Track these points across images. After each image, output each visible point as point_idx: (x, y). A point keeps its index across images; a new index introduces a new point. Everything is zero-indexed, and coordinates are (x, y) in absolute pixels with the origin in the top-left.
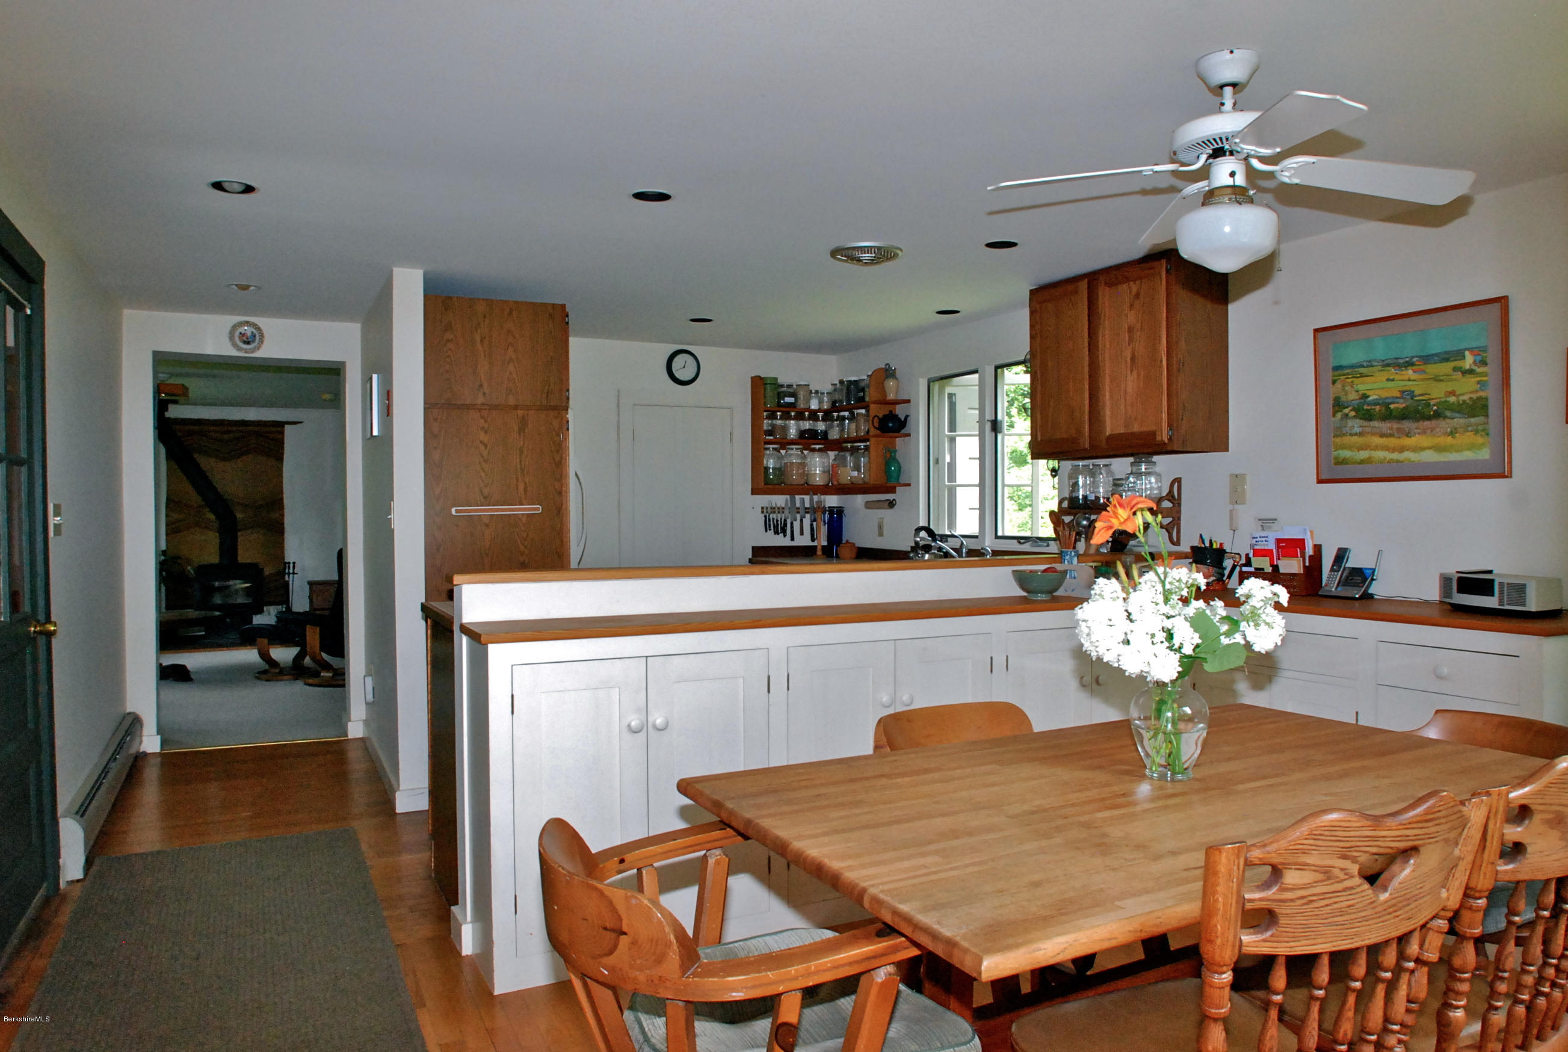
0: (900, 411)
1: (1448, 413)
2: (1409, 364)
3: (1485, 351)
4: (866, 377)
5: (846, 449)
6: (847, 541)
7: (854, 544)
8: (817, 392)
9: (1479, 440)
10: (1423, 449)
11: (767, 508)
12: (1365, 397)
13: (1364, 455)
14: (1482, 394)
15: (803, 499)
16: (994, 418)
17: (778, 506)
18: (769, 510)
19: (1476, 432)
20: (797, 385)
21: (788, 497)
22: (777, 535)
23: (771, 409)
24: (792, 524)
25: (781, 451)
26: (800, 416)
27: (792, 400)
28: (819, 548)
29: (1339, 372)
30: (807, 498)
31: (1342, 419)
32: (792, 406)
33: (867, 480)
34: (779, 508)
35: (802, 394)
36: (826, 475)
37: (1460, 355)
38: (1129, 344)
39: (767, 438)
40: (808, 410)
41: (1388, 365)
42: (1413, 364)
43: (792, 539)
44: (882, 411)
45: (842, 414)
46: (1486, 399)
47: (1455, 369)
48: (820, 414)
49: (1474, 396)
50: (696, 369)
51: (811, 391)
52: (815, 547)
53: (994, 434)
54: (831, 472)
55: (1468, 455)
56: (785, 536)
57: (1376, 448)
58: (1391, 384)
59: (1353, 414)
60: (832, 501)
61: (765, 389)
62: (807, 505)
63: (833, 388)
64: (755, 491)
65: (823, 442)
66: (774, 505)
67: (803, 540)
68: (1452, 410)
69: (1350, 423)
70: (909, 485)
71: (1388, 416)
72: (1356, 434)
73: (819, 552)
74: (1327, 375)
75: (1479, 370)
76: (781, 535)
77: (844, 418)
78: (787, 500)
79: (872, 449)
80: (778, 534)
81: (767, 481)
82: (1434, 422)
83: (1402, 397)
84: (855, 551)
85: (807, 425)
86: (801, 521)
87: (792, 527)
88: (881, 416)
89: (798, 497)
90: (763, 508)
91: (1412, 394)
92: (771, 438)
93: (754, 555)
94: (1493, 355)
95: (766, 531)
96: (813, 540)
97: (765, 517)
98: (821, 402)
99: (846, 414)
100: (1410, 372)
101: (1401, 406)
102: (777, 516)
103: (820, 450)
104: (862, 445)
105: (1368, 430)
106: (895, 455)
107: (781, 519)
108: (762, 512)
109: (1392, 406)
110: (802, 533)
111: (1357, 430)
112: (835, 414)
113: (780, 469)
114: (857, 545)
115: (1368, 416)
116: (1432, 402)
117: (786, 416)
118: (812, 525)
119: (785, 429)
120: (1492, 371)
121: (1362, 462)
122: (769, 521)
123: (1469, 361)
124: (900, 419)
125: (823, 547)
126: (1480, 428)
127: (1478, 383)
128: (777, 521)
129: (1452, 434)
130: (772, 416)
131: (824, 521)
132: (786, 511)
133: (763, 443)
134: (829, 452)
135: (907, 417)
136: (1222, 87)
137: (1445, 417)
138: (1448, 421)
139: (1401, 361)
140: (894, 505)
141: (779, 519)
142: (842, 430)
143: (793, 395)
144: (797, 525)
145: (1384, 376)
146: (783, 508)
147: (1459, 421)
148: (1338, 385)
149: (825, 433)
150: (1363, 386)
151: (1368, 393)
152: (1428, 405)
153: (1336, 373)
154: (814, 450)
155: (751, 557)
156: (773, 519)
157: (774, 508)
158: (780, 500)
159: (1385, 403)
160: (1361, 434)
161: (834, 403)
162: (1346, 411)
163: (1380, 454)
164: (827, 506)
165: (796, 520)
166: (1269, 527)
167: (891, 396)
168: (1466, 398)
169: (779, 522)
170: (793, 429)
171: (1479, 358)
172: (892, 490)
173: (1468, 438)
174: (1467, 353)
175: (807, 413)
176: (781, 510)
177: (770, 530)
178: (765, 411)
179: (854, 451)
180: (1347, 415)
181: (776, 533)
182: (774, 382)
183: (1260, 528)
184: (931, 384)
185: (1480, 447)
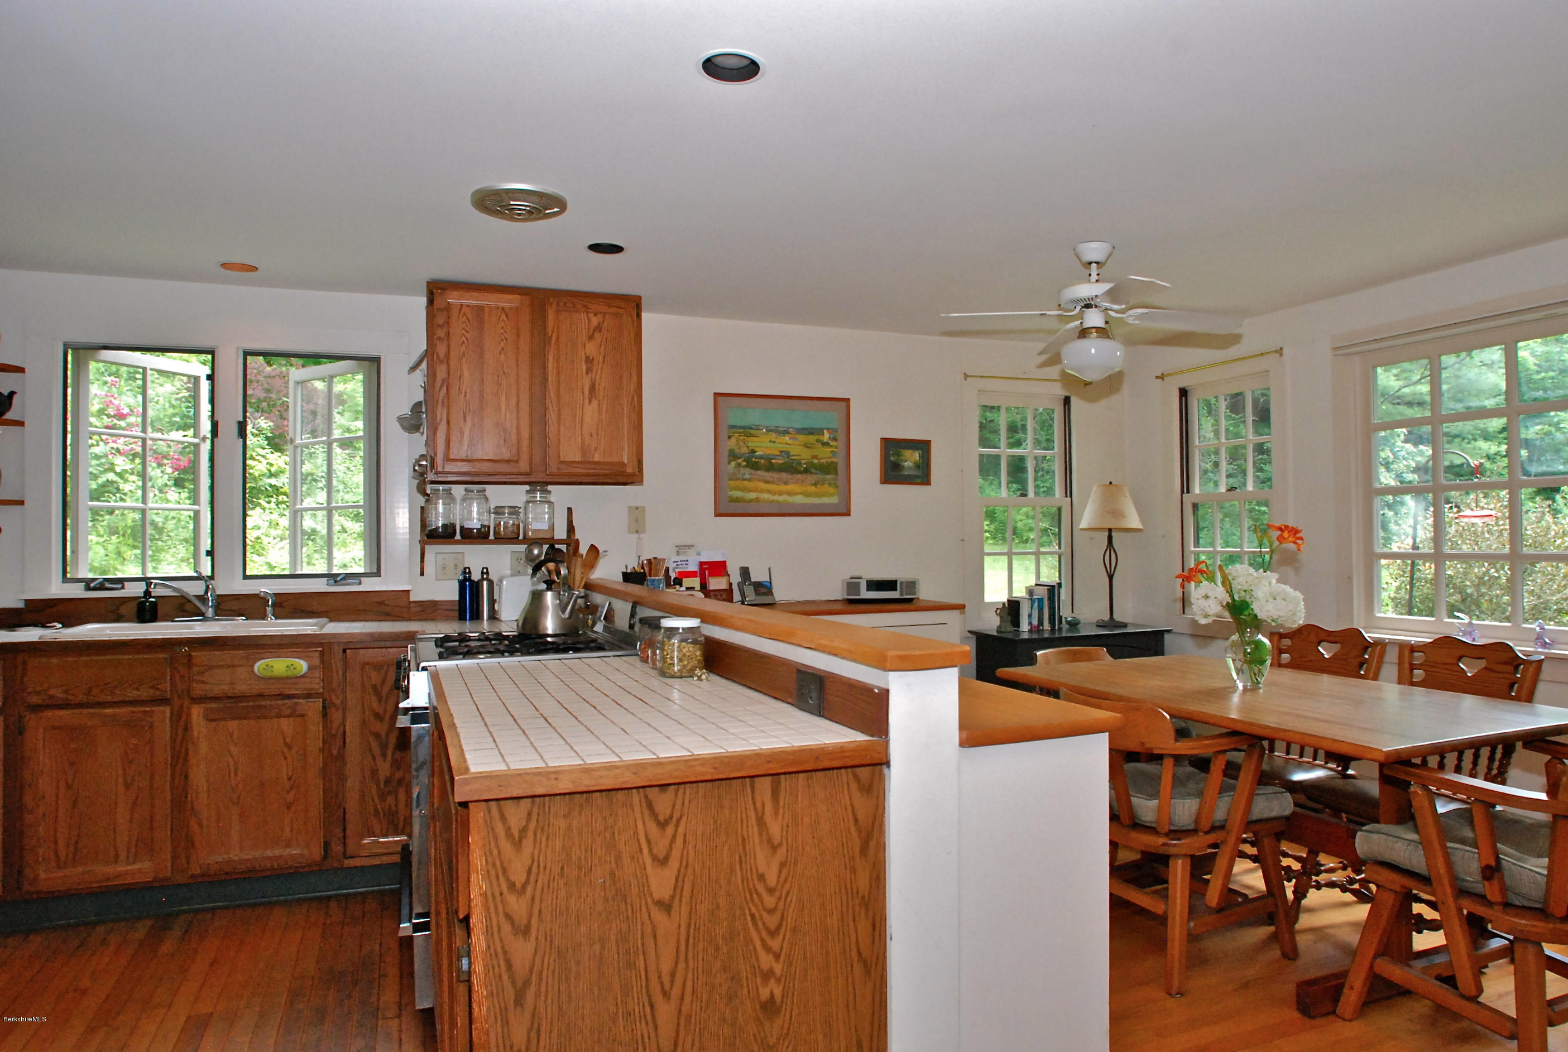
1: (813, 470)
2: (785, 432)
3: (836, 432)
9: (832, 490)
10: (796, 494)
12: (753, 452)
13: (752, 495)
14: (834, 460)
19: (830, 485)
29: (734, 430)
31: (735, 467)
37: (820, 431)
38: (587, 373)
41: (771, 431)
42: (789, 433)
46: (837, 463)
47: (817, 441)
49: (829, 461)
55: (825, 500)
57: (762, 491)
58: (772, 445)
59: (744, 463)
68: (816, 469)
69: (742, 470)
71: (770, 467)
72: (746, 480)
74: (724, 432)
75: (832, 443)
82: (804, 476)
83: (781, 455)
91: (788, 453)
94: (841, 436)
100: (787, 438)
101: (781, 462)
105: (756, 477)
109: (773, 461)
111: (747, 476)
115: (755, 466)
116: (803, 462)
120: (841, 444)
121: (751, 501)
123: (826, 437)
126: (832, 482)
127: (832, 452)
129: (815, 484)
136: (1090, 263)
137: (811, 473)
138: (814, 476)
139: (781, 429)
145: (767, 438)
147: (819, 477)
148: (733, 440)
150: (753, 442)
151: (756, 449)
152: (800, 464)
153: (731, 431)
159: (768, 459)
160: (749, 480)
162: (740, 461)
163: (766, 496)
166: (684, 553)
168: (823, 461)
171: (832, 436)
173: (827, 488)
174: (825, 431)
180: (739, 464)
183: (676, 554)
185: (832, 495)
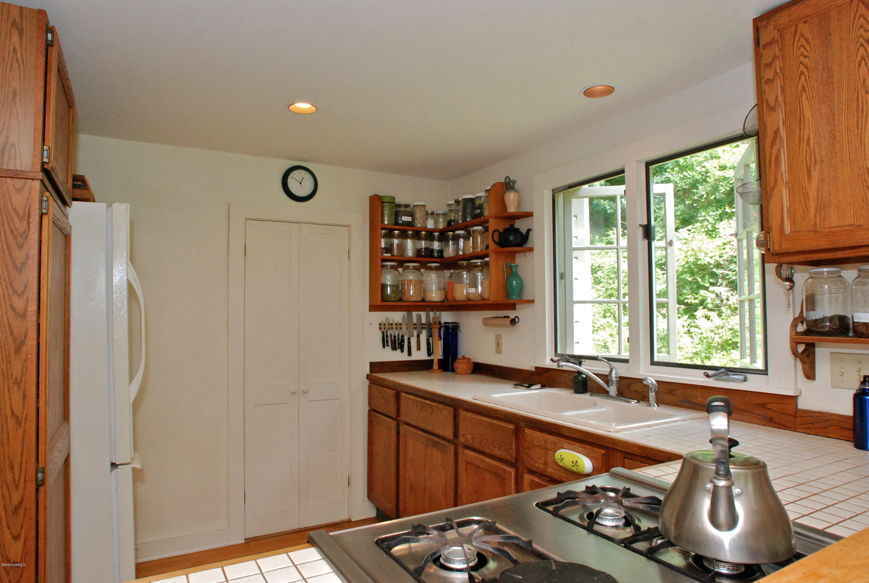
0: (522, 225)
4: (482, 194)
5: (462, 268)
6: (463, 356)
7: (470, 359)
8: (433, 213)
11: (385, 325)
15: (420, 315)
16: (646, 223)
17: (396, 322)
18: (387, 326)
20: (414, 206)
21: (405, 313)
22: (394, 351)
23: (390, 227)
24: (409, 339)
25: (399, 269)
26: (417, 236)
27: (409, 219)
28: (436, 362)
30: (423, 314)
32: (410, 224)
33: (486, 296)
34: (396, 324)
35: (419, 215)
36: (442, 291)
39: (385, 255)
40: (425, 229)
43: (410, 353)
44: (501, 226)
45: (457, 232)
48: (436, 234)
50: (313, 185)
51: (427, 212)
52: (432, 361)
53: (647, 241)
54: (447, 290)
56: (402, 351)
60: (447, 317)
61: (382, 208)
62: (424, 321)
63: (448, 208)
64: (373, 308)
65: (439, 260)
66: (391, 322)
67: (420, 355)
70: (532, 301)
73: (436, 367)
76: (399, 351)
77: (459, 236)
78: (404, 315)
79: (492, 265)
80: (396, 349)
81: (384, 298)
84: (471, 366)
85: (423, 244)
86: (418, 336)
87: (409, 343)
88: (501, 230)
89: (414, 314)
90: (380, 325)
92: (389, 255)
93: (372, 370)
95: (384, 347)
96: (429, 354)
97: (383, 333)
98: (436, 223)
99: (461, 232)
102: (394, 332)
103: (436, 269)
104: (479, 262)
106: (516, 270)
107: (399, 335)
108: (380, 328)
110: (419, 348)
112: (451, 233)
113: (397, 286)
114: (473, 360)
117: (404, 235)
118: (428, 340)
119: (402, 248)
122: (387, 337)
124: (522, 234)
125: (439, 360)
128: (395, 337)
130: (389, 234)
131: (440, 336)
132: (404, 327)
133: (380, 261)
134: (444, 271)
135: (529, 230)
140: (516, 322)
141: (397, 335)
142: (457, 249)
143: (411, 214)
144: (414, 341)
146: (401, 324)
149: (441, 252)
154: (430, 269)
155: (368, 372)
156: (391, 335)
157: (392, 324)
158: (397, 317)
161: (449, 223)
164: (442, 321)
165: (413, 336)
167: (512, 209)
169: (397, 338)
170: (410, 248)
172: (512, 307)
175: (423, 233)
176: (399, 326)
177: (388, 346)
178: (382, 229)
179: (470, 268)
181: (394, 348)
182: (392, 202)
184: (556, 194)
